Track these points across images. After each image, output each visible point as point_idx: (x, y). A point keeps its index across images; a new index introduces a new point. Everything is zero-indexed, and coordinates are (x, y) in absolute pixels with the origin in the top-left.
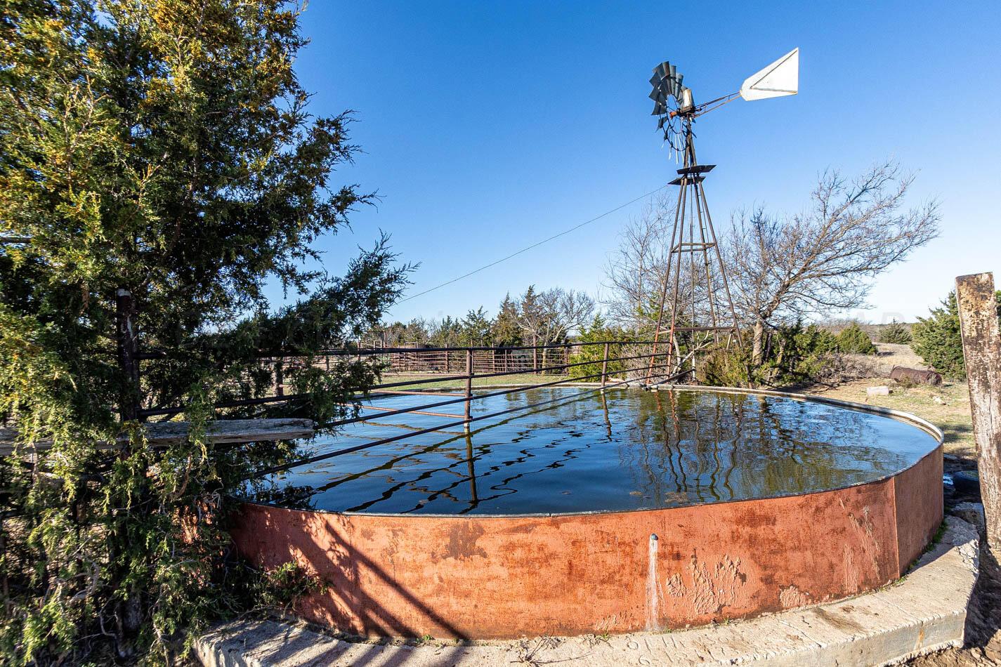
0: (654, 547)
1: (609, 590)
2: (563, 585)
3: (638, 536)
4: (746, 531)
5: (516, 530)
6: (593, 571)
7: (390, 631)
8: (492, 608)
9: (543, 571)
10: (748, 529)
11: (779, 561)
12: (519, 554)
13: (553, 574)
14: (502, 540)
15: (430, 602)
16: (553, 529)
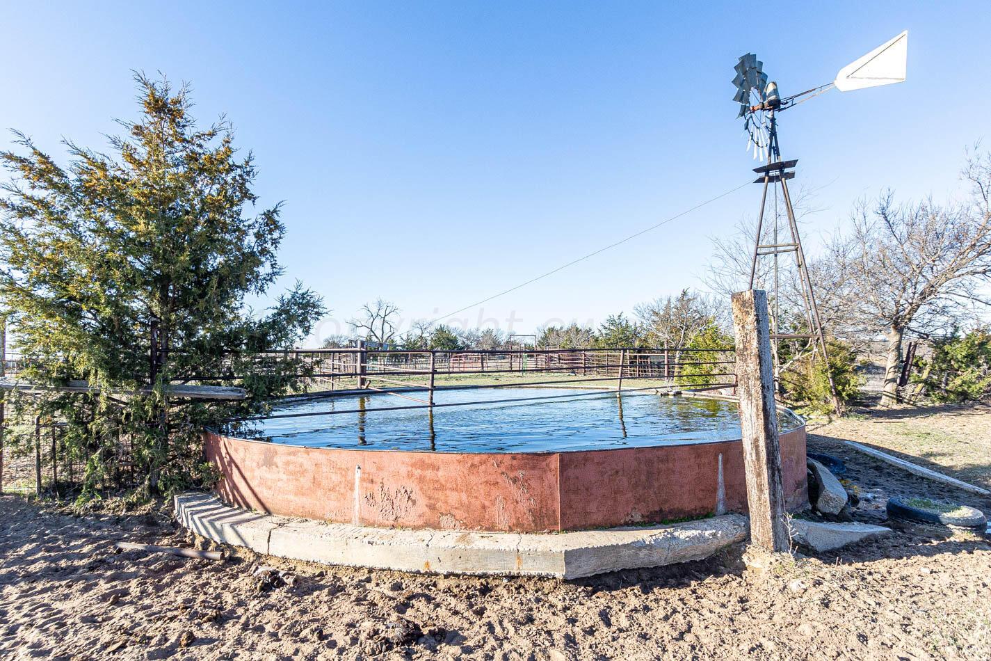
0: (358, 474)
1: (333, 495)
2: (310, 489)
3: (349, 465)
4: (418, 472)
5: (289, 454)
6: (324, 483)
7: (242, 504)
8: (280, 497)
9: (301, 479)
10: (419, 471)
11: (440, 495)
12: (291, 467)
13: (306, 482)
14: (285, 458)
15: (256, 490)
16: (306, 455)
